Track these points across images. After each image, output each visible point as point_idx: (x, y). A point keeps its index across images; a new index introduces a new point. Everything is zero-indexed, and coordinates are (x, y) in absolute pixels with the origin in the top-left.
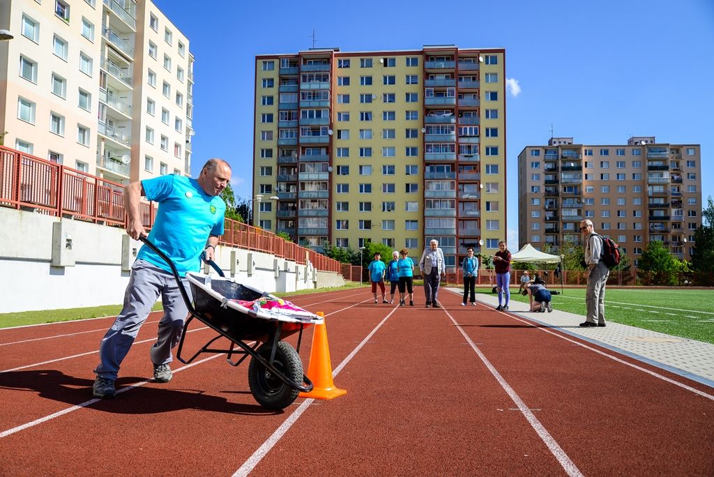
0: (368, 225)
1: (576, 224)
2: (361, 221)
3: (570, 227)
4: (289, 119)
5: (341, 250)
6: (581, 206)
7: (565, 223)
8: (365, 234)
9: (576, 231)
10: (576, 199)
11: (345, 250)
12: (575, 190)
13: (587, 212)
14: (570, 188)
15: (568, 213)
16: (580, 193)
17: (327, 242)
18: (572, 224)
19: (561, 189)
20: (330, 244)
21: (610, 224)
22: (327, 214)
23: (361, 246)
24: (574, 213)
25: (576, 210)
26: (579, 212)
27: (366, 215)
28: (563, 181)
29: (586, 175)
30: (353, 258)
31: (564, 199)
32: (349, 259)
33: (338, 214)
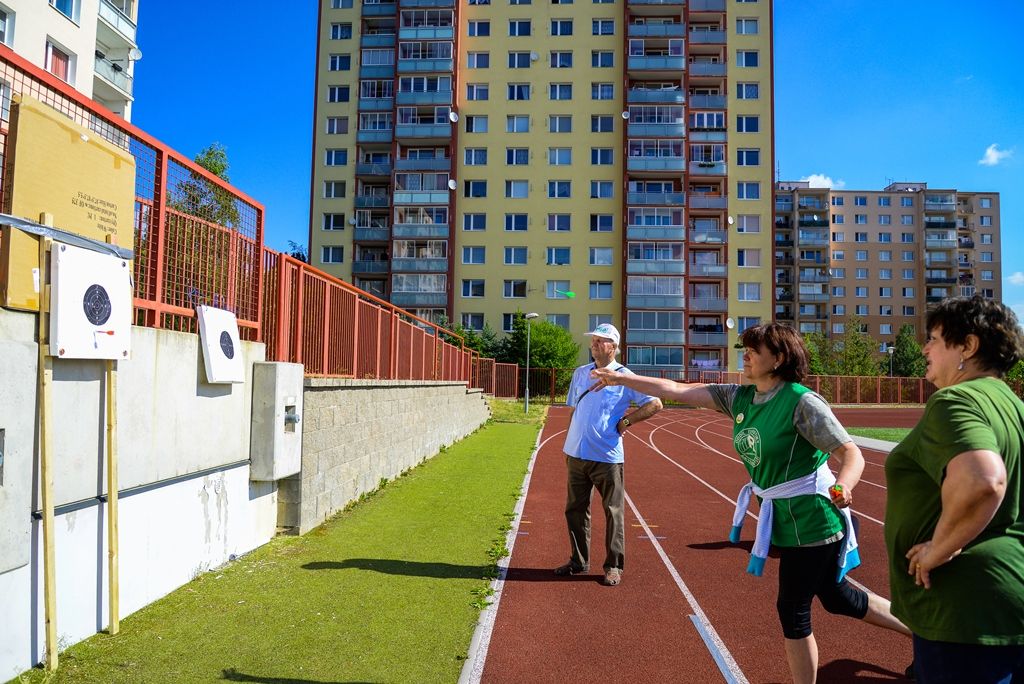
0: (520, 289)
1: (819, 306)
2: (507, 282)
3: (810, 310)
4: (379, 95)
5: (470, 334)
6: (827, 279)
7: (802, 306)
8: (514, 305)
9: (818, 317)
10: (818, 270)
11: (478, 335)
12: (817, 255)
13: (835, 288)
14: (810, 253)
15: (807, 290)
16: (826, 261)
17: (446, 318)
18: (813, 307)
19: (797, 254)
20: (451, 321)
21: (868, 306)
22: (445, 268)
23: (507, 327)
24: (817, 289)
25: (820, 285)
26: (824, 288)
27: (517, 272)
28: (801, 242)
29: (834, 234)
30: (495, 349)
31: (802, 269)
32: (486, 351)
33: (466, 270)
